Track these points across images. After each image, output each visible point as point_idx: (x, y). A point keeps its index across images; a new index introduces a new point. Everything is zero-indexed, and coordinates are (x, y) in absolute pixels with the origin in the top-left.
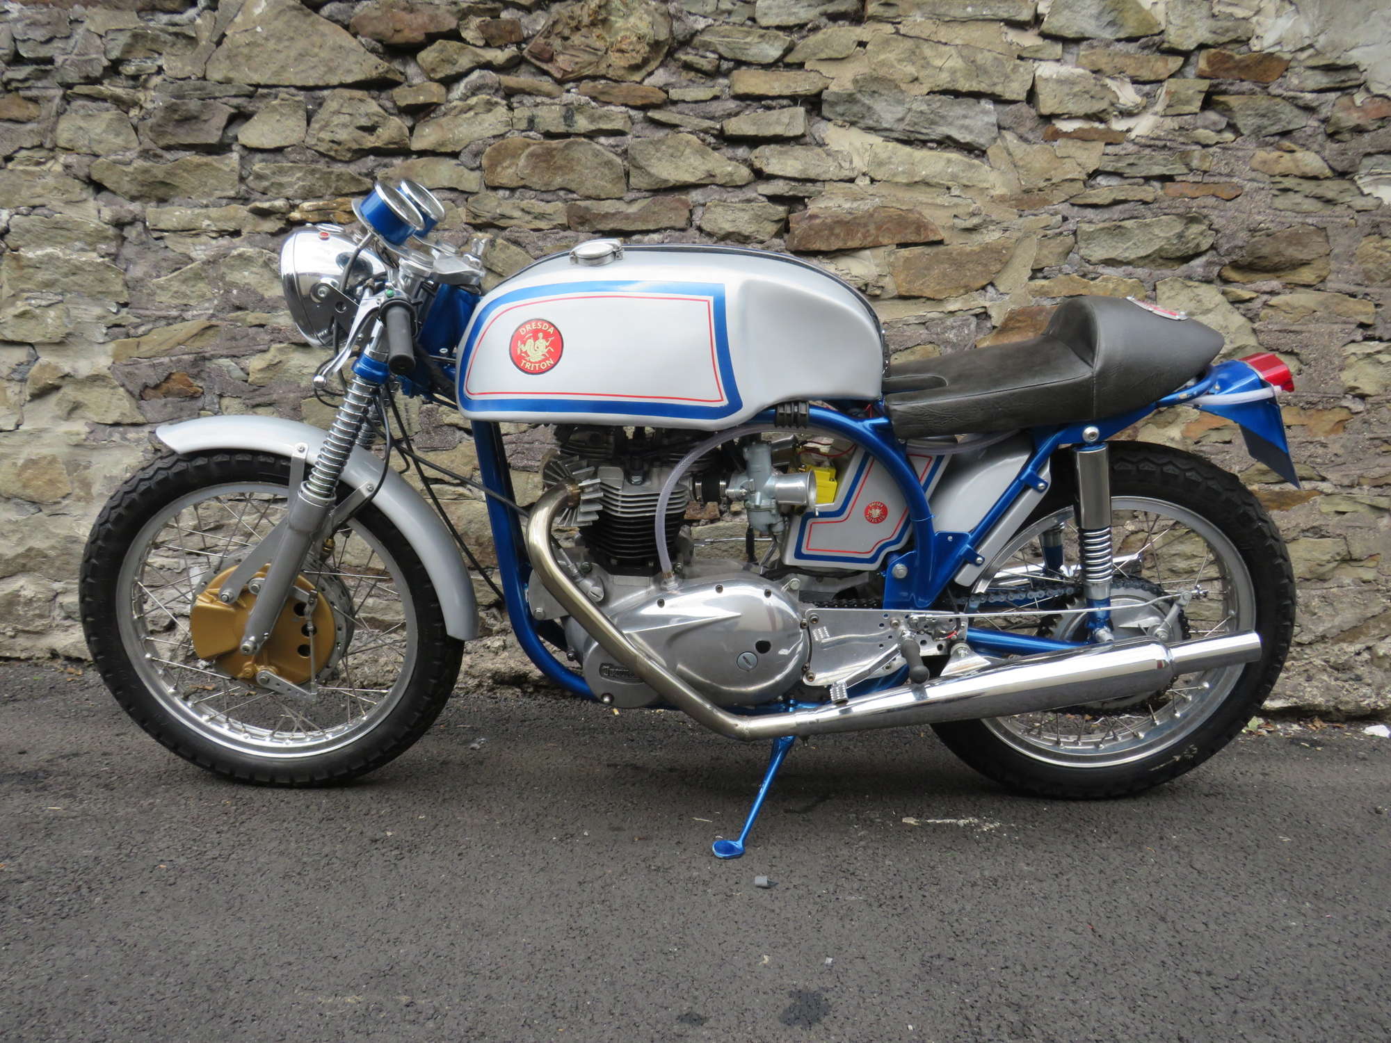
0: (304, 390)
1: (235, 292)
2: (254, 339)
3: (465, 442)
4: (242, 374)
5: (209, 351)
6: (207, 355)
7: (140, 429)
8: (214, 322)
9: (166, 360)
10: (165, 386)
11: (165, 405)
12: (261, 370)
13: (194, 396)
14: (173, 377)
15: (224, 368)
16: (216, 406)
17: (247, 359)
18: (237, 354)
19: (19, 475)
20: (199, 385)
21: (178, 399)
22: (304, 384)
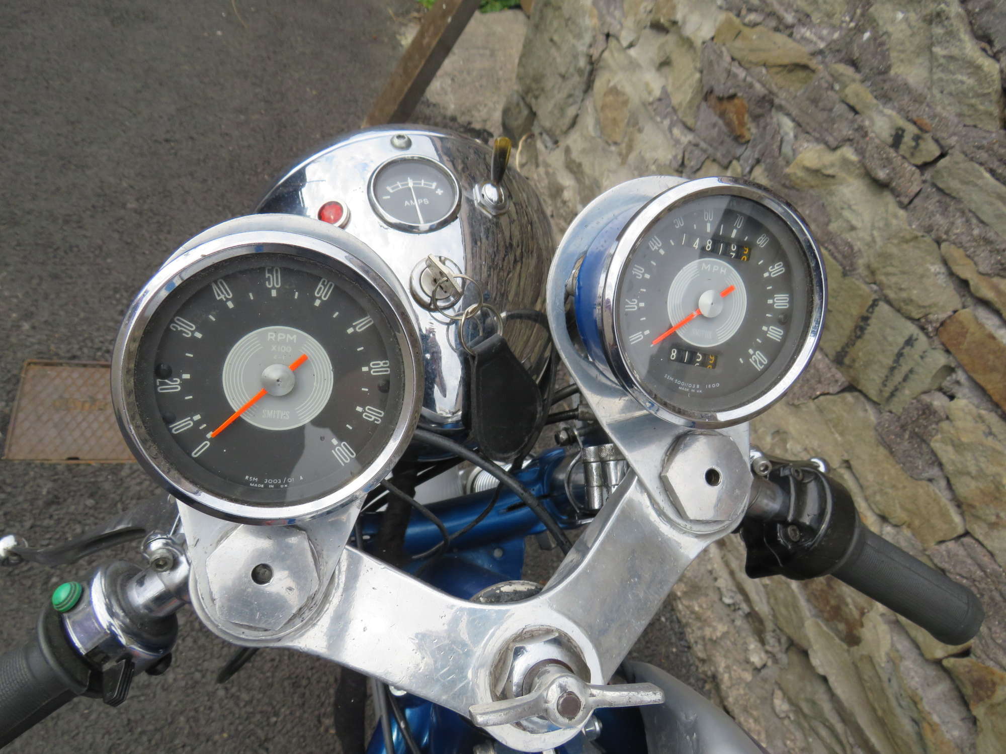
0: (829, 233)
1: (867, 35)
2: (833, 121)
3: (932, 487)
4: (790, 153)
5: (781, 98)
6: (777, 101)
7: (686, 131)
8: (814, 63)
9: (741, 73)
10: (725, 103)
11: (714, 125)
12: (807, 170)
13: (738, 139)
14: (736, 101)
15: (782, 131)
16: (748, 169)
17: (808, 141)
18: (804, 125)
19: (605, 95)
20: (752, 130)
21: (725, 129)
22: (833, 227)
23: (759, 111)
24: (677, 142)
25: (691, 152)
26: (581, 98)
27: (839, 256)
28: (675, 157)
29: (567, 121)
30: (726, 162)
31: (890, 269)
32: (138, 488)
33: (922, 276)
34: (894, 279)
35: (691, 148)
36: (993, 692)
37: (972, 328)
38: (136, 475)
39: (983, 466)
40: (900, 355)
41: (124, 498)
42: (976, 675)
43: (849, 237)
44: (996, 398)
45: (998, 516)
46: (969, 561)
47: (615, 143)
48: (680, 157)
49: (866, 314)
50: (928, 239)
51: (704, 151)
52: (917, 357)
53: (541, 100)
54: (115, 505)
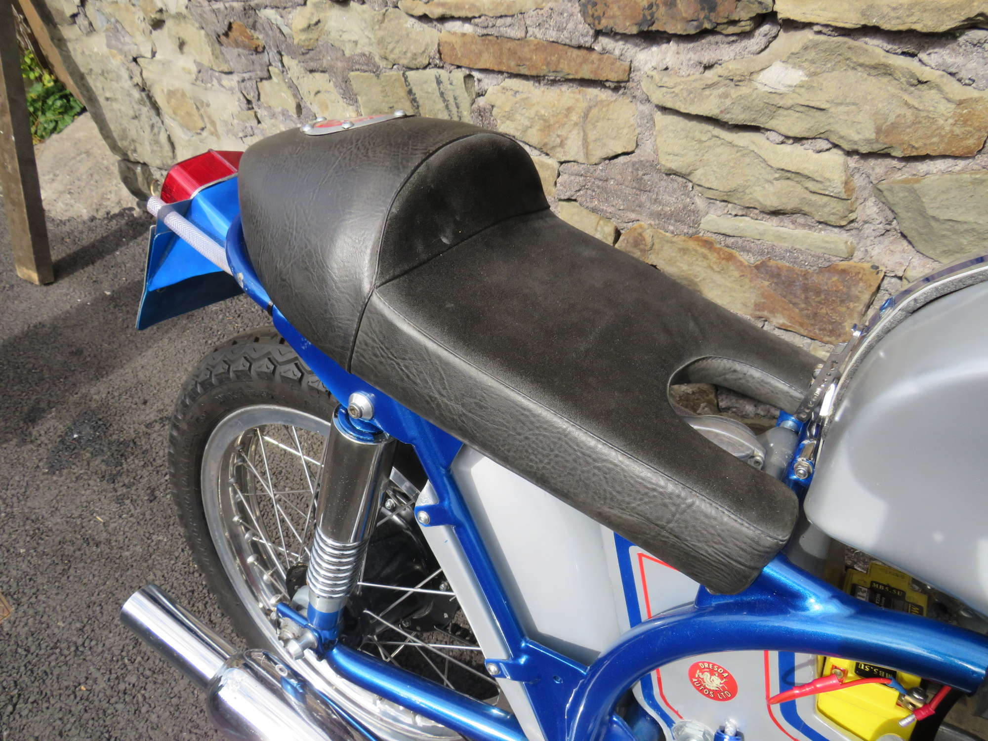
0: (349, 59)
4: (288, 30)
6: (253, 4)
7: (229, 77)
10: (231, 34)
11: (239, 56)
12: (304, 30)
13: (258, 51)
14: (234, 26)
15: (273, 21)
16: (280, 65)
17: (290, 13)
18: (279, 5)
19: (168, 103)
20: (260, 38)
21: (246, 52)
22: (348, 53)
23: (251, 20)
24: (232, 89)
25: (245, 88)
26: (160, 122)
27: (365, 67)
28: (239, 100)
29: (167, 147)
30: (266, 75)
31: (390, 47)
32: (26, 628)
33: (408, 35)
34: (397, 51)
35: (243, 85)
36: (644, 240)
37: (453, 39)
38: (17, 623)
39: (527, 114)
40: (442, 94)
41: (20, 643)
42: (631, 240)
43: (358, 51)
44: (496, 68)
45: (559, 136)
46: (572, 178)
47: (203, 129)
48: (242, 97)
49: (407, 89)
50: (391, 10)
51: (250, 79)
52: (449, 87)
53: (139, 150)
54: (16, 652)
